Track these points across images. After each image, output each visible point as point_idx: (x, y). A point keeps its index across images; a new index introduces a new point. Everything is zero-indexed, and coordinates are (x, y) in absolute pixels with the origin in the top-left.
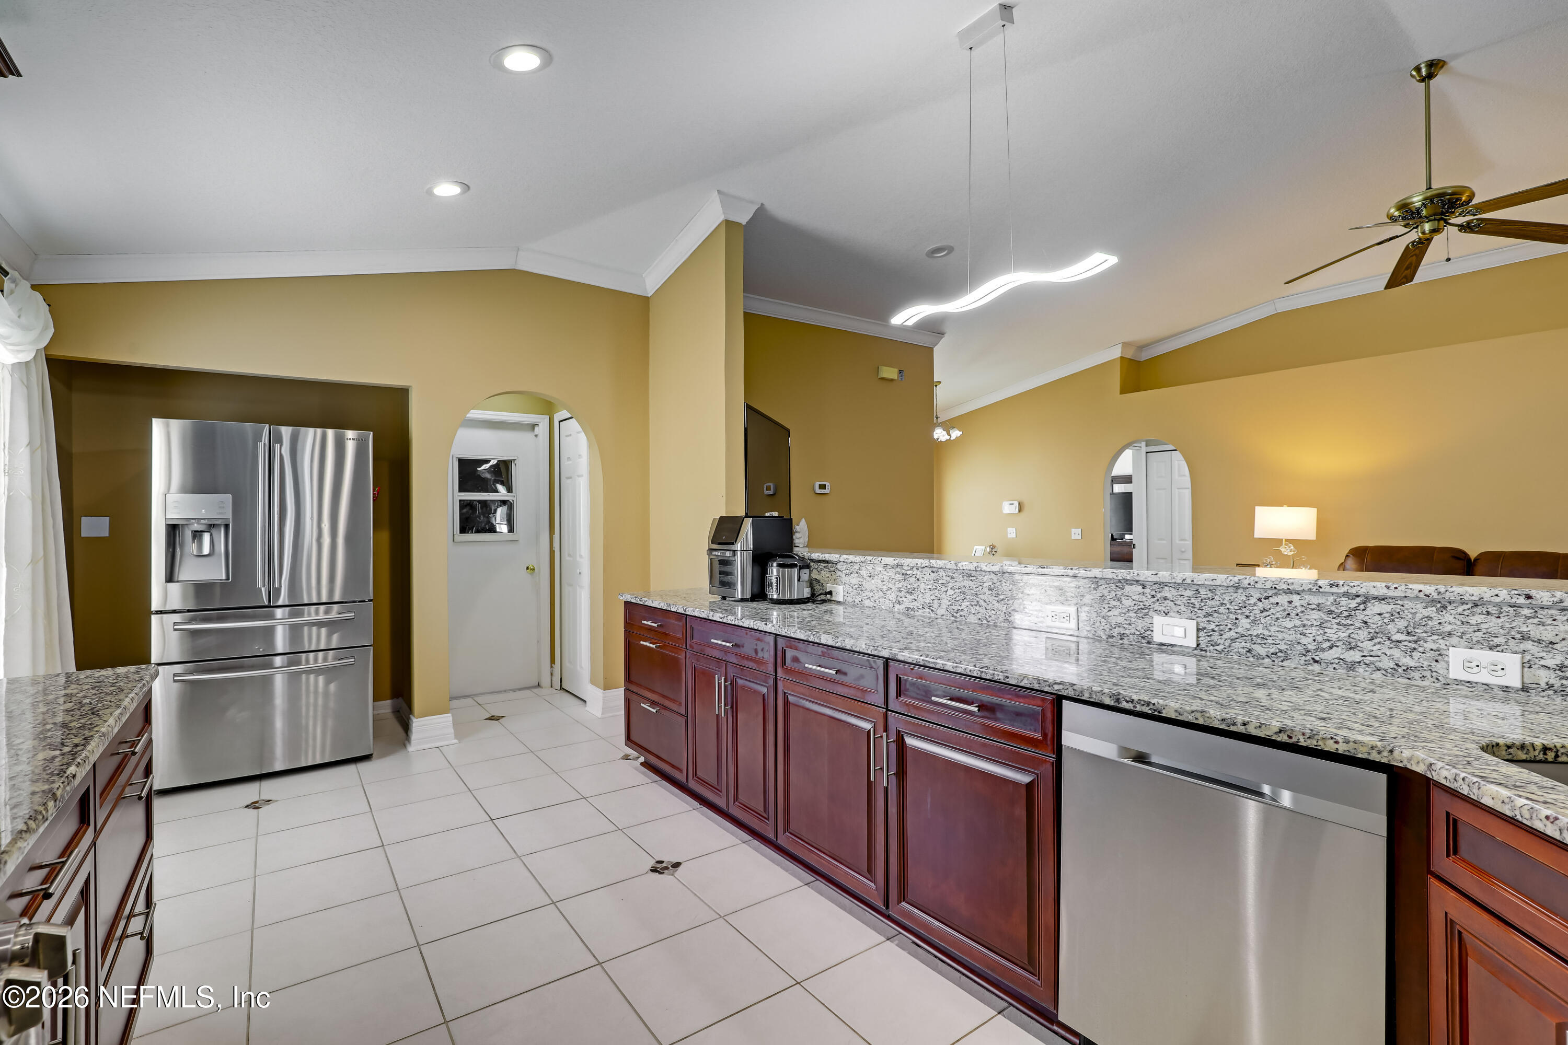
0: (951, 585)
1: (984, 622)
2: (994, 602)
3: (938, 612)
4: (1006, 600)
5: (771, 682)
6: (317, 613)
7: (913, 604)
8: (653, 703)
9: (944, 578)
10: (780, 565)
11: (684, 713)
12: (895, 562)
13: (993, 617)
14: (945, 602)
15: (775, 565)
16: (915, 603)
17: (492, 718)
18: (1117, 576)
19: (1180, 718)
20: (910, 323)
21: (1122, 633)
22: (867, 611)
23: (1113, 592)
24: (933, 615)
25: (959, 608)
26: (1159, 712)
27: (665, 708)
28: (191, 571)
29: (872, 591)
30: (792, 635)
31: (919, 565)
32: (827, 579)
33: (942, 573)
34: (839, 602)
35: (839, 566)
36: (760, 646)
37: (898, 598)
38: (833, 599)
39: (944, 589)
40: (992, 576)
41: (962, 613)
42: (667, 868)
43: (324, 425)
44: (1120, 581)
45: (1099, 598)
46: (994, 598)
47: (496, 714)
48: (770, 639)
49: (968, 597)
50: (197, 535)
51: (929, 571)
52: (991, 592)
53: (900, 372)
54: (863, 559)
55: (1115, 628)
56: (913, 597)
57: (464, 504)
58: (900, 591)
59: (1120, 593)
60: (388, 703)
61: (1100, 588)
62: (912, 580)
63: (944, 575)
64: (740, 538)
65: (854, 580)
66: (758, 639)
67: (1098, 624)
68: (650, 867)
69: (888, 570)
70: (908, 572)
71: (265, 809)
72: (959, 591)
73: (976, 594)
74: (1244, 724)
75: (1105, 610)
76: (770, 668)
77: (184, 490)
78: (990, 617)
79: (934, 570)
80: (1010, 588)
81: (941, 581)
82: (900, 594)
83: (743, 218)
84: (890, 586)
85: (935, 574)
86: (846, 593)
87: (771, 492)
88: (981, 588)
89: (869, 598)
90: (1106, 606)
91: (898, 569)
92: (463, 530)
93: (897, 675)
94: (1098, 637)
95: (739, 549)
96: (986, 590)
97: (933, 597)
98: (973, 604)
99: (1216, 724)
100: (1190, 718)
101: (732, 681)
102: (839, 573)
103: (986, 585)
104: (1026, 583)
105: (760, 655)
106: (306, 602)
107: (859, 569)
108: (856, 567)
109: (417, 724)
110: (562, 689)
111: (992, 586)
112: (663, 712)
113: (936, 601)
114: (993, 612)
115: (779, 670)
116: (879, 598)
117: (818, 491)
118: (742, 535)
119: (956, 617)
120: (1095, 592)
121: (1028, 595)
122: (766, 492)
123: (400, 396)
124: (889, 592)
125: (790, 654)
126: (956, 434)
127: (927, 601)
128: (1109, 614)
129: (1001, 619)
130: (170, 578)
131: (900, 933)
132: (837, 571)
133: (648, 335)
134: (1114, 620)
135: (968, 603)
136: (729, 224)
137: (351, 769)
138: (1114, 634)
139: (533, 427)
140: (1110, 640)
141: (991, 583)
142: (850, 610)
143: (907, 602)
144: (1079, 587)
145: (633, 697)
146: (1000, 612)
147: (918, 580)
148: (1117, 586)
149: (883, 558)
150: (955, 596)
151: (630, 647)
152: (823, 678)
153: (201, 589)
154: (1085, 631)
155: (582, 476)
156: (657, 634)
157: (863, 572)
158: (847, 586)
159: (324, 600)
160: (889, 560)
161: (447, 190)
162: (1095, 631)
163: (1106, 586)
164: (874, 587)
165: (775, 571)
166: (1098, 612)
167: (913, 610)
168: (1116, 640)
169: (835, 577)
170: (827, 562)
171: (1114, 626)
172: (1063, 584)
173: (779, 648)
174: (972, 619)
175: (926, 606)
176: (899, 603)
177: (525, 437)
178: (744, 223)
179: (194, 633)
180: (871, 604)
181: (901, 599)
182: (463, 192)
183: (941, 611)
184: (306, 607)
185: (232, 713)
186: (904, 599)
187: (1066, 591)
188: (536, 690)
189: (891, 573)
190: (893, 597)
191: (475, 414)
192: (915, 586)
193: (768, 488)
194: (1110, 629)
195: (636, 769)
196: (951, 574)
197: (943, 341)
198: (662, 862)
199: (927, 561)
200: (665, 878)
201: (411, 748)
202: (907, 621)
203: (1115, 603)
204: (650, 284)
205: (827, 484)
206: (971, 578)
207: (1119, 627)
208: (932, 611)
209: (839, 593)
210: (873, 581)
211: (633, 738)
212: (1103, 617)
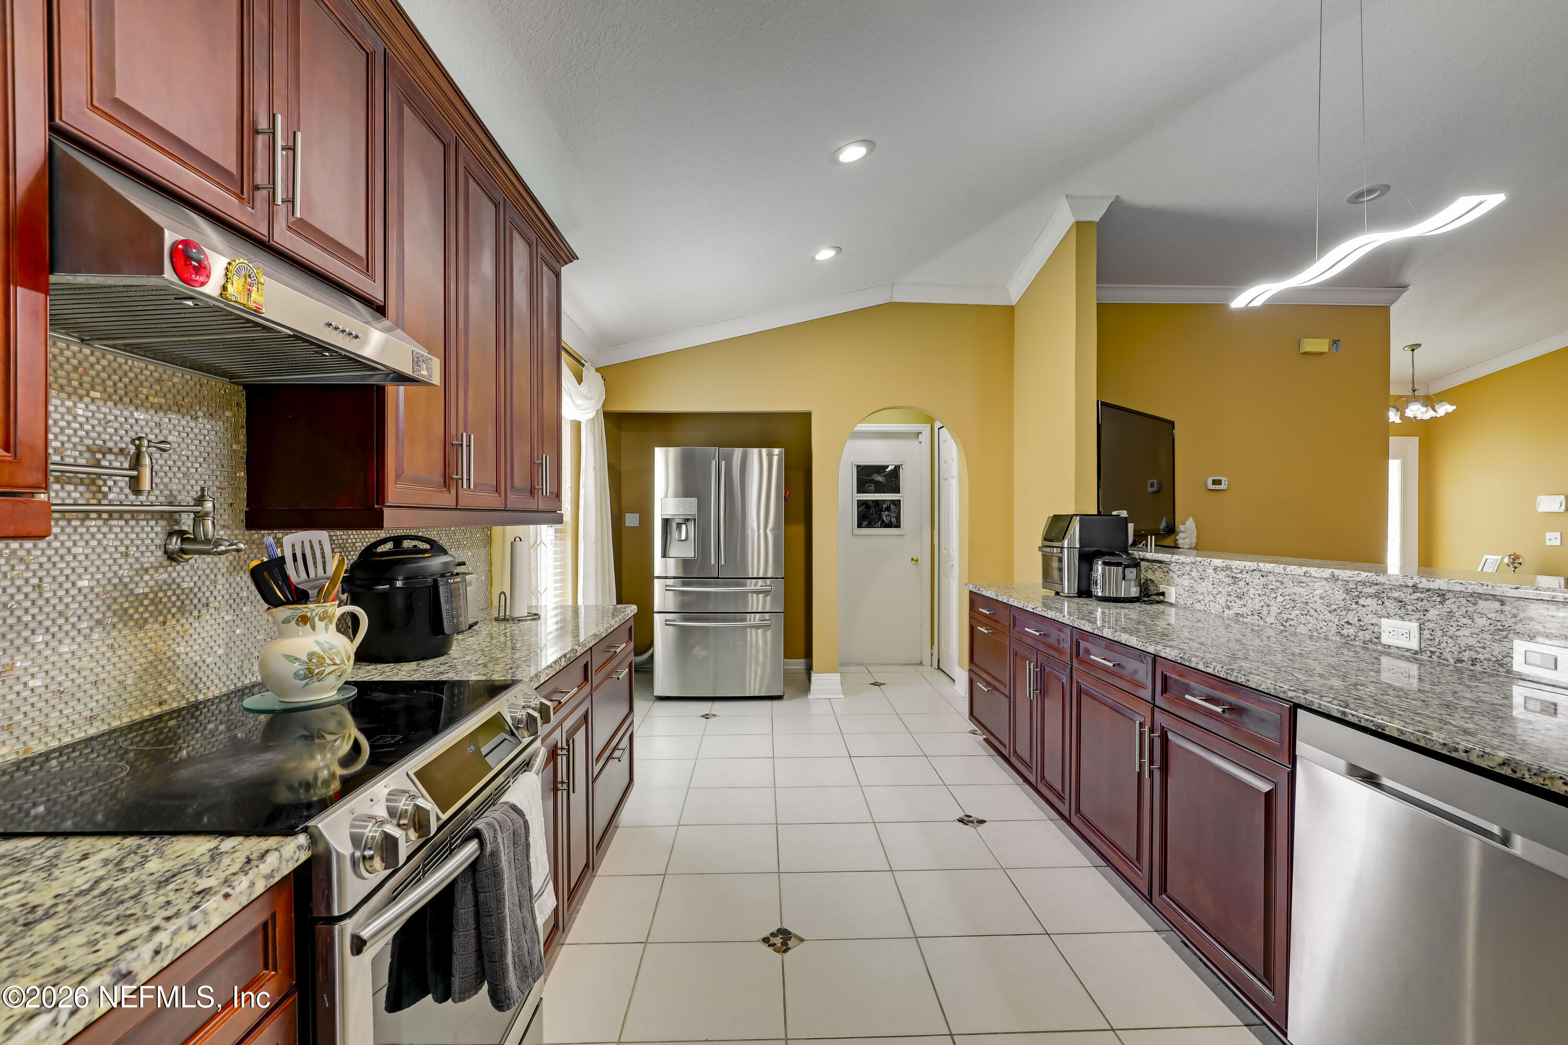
0: (1280, 591)
1: (1315, 634)
2: (1326, 612)
3: (1267, 620)
4: (1339, 611)
5: (1068, 670)
6: (755, 585)
7: (1242, 609)
8: (988, 684)
9: (1274, 583)
10: (1105, 563)
11: (1007, 694)
12: (1224, 564)
13: (1325, 629)
14: (1274, 610)
15: (1100, 562)
16: (1244, 609)
17: (875, 684)
18: (1466, 588)
19: (1402, 738)
20: (1258, 303)
21: (1474, 657)
22: (1198, 615)
23: (1462, 607)
24: (1262, 623)
25: (1289, 616)
26: (1382, 729)
27: (995, 689)
28: (676, 550)
29: (1202, 594)
30: (1082, 628)
31: (1247, 568)
32: (1160, 580)
33: (1271, 577)
34: (1172, 604)
35: (1172, 567)
36: (1062, 635)
37: (1228, 602)
38: (1165, 600)
39: (1273, 595)
40: (1324, 583)
41: (1291, 623)
42: (972, 822)
43: (760, 445)
44: (1471, 595)
45: (1445, 614)
46: (1326, 607)
47: (880, 681)
48: (1068, 631)
49: (1298, 605)
50: (679, 526)
51: (1258, 574)
52: (1322, 601)
53: (1335, 342)
54: (1193, 561)
55: (1465, 651)
56: (1242, 602)
57: (861, 503)
58: (1230, 595)
59: (1471, 609)
60: (803, 660)
61: (1447, 602)
62: (1242, 584)
63: (1274, 579)
64: (1068, 536)
65: (1186, 581)
66: (1060, 630)
67: (1444, 645)
68: (958, 818)
69: (1218, 572)
70: (1238, 576)
71: (712, 720)
72: (1289, 598)
73: (1307, 603)
74: (1466, 752)
75: (1454, 629)
76: (1068, 658)
77: (676, 496)
78: (1321, 628)
79: (1263, 574)
80: (1343, 598)
81: (1270, 587)
82: (1229, 599)
83: (1095, 215)
84: (1220, 589)
85: (1265, 579)
86: (1178, 595)
87: (1155, 489)
88: (1311, 595)
89: (1199, 601)
90: (1455, 624)
91: (1228, 572)
92: (859, 526)
93: (1162, 672)
94: (1444, 660)
95: (1066, 546)
96: (1317, 598)
97: (1262, 603)
98: (1303, 613)
99: (1438, 748)
100: (1412, 739)
101: (1041, 668)
102: (1171, 574)
103: (1317, 592)
104: (1361, 592)
105: (1062, 645)
106: (751, 576)
107: (1191, 571)
108: (1188, 568)
109: (815, 677)
110: (939, 668)
111: (1324, 595)
112: (995, 692)
113: (1265, 608)
114: (1324, 623)
115: (1074, 660)
116: (1209, 601)
117: (1211, 487)
118: (1070, 531)
119: (1285, 627)
120: (1441, 606)
121: (1363, 606)
122: (1150, 490)
123: (805, 418)
124: (1219, 596)
125: (1083, 644)
126: (1444, 409)
127: (1257, 608)
128: (1458, 633)
129: (1333, 632)
130: (664, 555)
131: (1172, 930)
132: (1170, 572)
133: (1013, 342)
134: (1463, 642)
135: (1298, 612)
136: (1080, 226)
137: (767, 704)
138: (1463, 658)
139: (918, 434)
140: (1459, 665)
141: (1322, 591)
142: (1181, 612)
143: (1236, 608)
144: (1422, 600)
145: (974, 677)
146: (1332, 624)
147: (1247, 584)
148: (1468, 601)
149: (1213, 560)
150: (1284, 603)
151: (972, 630)
152: (1105, 669)
153: (686, 563)
154: (1428, 652)
155: (953, 478)
156: (990, 621)
157: (1194, 574)
158: (1179, 587)
159: (761, 576)
160: (1218, 562)
161: (825, 254)
162: (1441, 653)
163: (1455, 600)
164: (1204, 590)
165: (1100, 568)
166: (1445, 630)
167: (1242, 616)
168: (1467, 665)
169: (1168, 578)
170: (1161, 562)
171: (1464, 649)
172: (1403, 596)
173: (1074, 639)
174: (1302, 629)
175: (1255, 613)
176: (1229, 608)
177: (912, 444)
178: (1097, 220)
179: (683, 592)
180: (1202, 608)
181: (1230, 604)
182: (837, 254)
183: (1270, 619)
184: (749, 580)
185: (697, 650)
186: (1233, 604)
187: (1406, 604)
188: (919, 668)
189: (1222, 575)
190: (1222, 601)
191: (862, 427)
192: (1245, 590)
193: (1152, 485)
194: (1459, 652)
195: (978, 742)
196: (1281, 579)
197: (1405, 296)
198: (970, 817)
199: (1255, 564)
200: (968, 829)
201: (810, 697)
202: (1237, 627)
203: (1465, 621)
204: (1013, 294)
205: (1223, 479)
206: (1301, 584)
207: (1470, 650)
208: (1261, 618)
209: (1172, 595)
210: (1203, 584)
211: (975, 714)
212: (1451, 637)
